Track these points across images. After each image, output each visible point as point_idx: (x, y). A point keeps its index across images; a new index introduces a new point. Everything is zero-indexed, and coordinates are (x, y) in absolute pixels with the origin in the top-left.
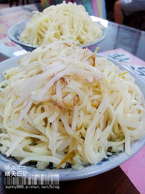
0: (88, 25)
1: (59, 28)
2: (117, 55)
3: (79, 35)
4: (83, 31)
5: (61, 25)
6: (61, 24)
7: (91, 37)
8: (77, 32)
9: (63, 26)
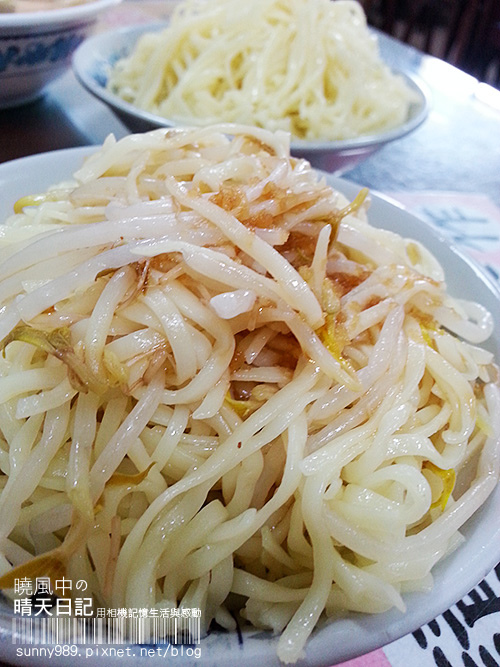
0: (347, 75)
1: (237, 62)
2: (454, 215)
3: (299, 102)
4: (319, 93)
5: (245, 54)
6: (249, 50)
7: (340, 121)
8: (295, 88)
9: (253, 58)
